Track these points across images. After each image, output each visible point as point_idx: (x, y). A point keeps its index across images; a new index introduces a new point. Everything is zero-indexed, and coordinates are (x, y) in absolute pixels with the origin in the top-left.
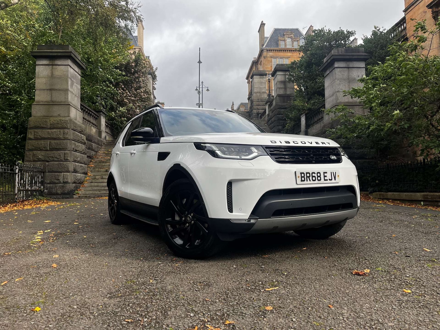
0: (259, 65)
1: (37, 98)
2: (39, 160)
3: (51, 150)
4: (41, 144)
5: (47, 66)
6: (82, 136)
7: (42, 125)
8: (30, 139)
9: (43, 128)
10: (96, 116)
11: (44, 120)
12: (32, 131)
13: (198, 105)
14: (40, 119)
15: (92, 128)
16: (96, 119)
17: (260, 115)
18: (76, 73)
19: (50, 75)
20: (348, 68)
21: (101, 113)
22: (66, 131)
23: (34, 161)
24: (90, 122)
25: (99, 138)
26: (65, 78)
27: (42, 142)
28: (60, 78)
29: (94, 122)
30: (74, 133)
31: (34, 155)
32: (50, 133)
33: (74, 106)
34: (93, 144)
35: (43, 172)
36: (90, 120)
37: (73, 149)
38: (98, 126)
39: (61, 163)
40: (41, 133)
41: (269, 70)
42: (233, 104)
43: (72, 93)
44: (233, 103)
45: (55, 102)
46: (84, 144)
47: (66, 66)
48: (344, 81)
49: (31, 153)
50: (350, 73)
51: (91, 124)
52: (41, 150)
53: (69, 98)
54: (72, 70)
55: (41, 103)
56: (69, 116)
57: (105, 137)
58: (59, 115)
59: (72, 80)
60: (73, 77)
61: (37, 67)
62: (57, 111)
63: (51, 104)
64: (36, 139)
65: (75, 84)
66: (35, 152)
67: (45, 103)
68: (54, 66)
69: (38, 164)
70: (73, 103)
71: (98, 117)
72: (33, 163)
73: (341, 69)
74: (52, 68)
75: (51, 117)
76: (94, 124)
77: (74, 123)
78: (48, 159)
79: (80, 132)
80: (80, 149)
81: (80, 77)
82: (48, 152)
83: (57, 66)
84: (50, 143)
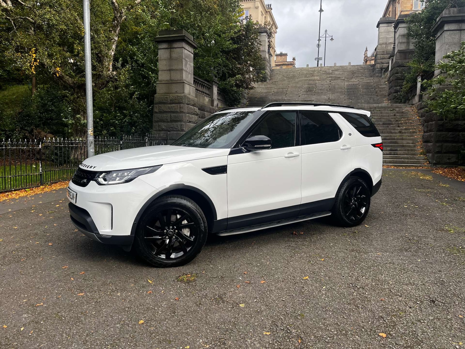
0: (397, 4)
1: (160, 78)
2: (163, 130)
3: (172, 121)
4: (164, 117)
5: (167, 50)
6: (194, 108)
7: (164, 101)
8: (156, 113)
9: (164, 103)
10: (209, 86)
11: (166, 96)
12: (157, 105)
13: (317, 59)
14: (163, 96)
15: (205, 98)
16: (209, 88)
17: (384, 70)
18: (190, 53)
19: (169, 57)
20: (461, 30)
21: (214, 83)
22: (182, 105)
23: (160, 131)
24: (204, 93)
25: (211, 107)
26: (180, 59)
27: (165, 115)
28: (176, 59)
29: (207, 92)
30: (187, 107)
31: (159, 126)
32: (170, 107)
33: (189, 82)
34: (205, 113)
35: (166, 140)
36: (203, 91)
37: (188, 121)
38: (211, 95)
39: (179, 132)
40: (164, 107)
41: (408, 9)
42: (367, 50)
43: (186, 71)
44: (367, 48)
45: (174, 80)
46: (197, 115)
47: (181, 49)
48: (453, 45)
49: (157, 124)
50: (462, 36)
51: (204, 94)
52: (164, 122)
53: (184, 76)
54: (186, 51)
55: (163, 82)
56: (184, 93)
57: (218, 105)
58: (176, 92)
59: (186, 60)
60: (187, 56)
61: (159, 51)
62: (175, 88)
63: (171, 82)
64: (160, 112)
65: (189, 63)
66: (159, 123)
67: (166, 82)
68: (172, 50)
69: (162, 134)
70: (187, 80)
71: (211, 86)
72: (158, 132)
73: (451, 32)
74: (171, 51)
75: (170, 93)
76: (207, 94)
77: (188, 98)
78: (169, 129)
79: (193, 105)
80: (193, 120)
81: (193, 55)
82: (169, 124)
83: (174, 49)
84: (170, 115)
